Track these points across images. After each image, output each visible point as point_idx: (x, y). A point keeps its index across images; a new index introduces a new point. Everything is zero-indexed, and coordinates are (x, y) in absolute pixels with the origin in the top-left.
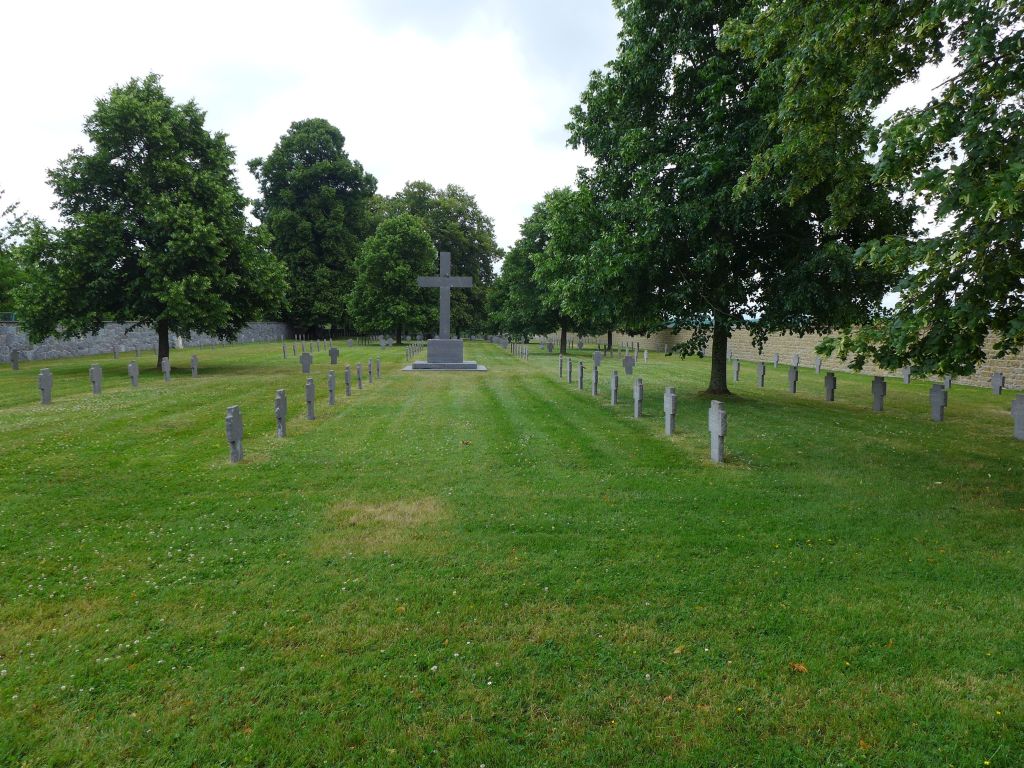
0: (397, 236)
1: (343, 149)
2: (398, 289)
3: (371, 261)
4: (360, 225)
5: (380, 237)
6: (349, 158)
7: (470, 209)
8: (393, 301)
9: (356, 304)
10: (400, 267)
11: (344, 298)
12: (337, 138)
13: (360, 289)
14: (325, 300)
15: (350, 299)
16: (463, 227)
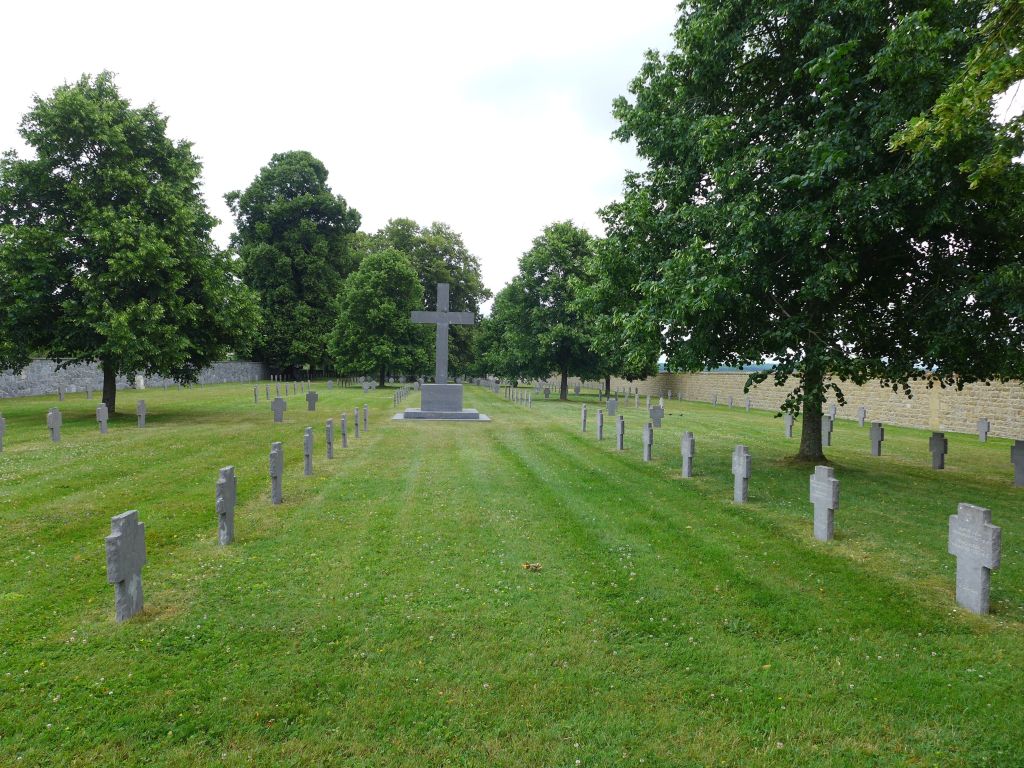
0: (382, 272)
1: (326, 183)
2: (382, 328)
3: (353, 298)
4: (343, 261)
5: (363, 273)
6: (332, 192)
7: (456, 248)
8: (377, 341)
9: (337, 344)
10: (385, 305)
11: (324, 337)
12: (320, 171)
13: (341, 327)
14: (304, 339)
15: (330, 338)
16: (450, 267)
